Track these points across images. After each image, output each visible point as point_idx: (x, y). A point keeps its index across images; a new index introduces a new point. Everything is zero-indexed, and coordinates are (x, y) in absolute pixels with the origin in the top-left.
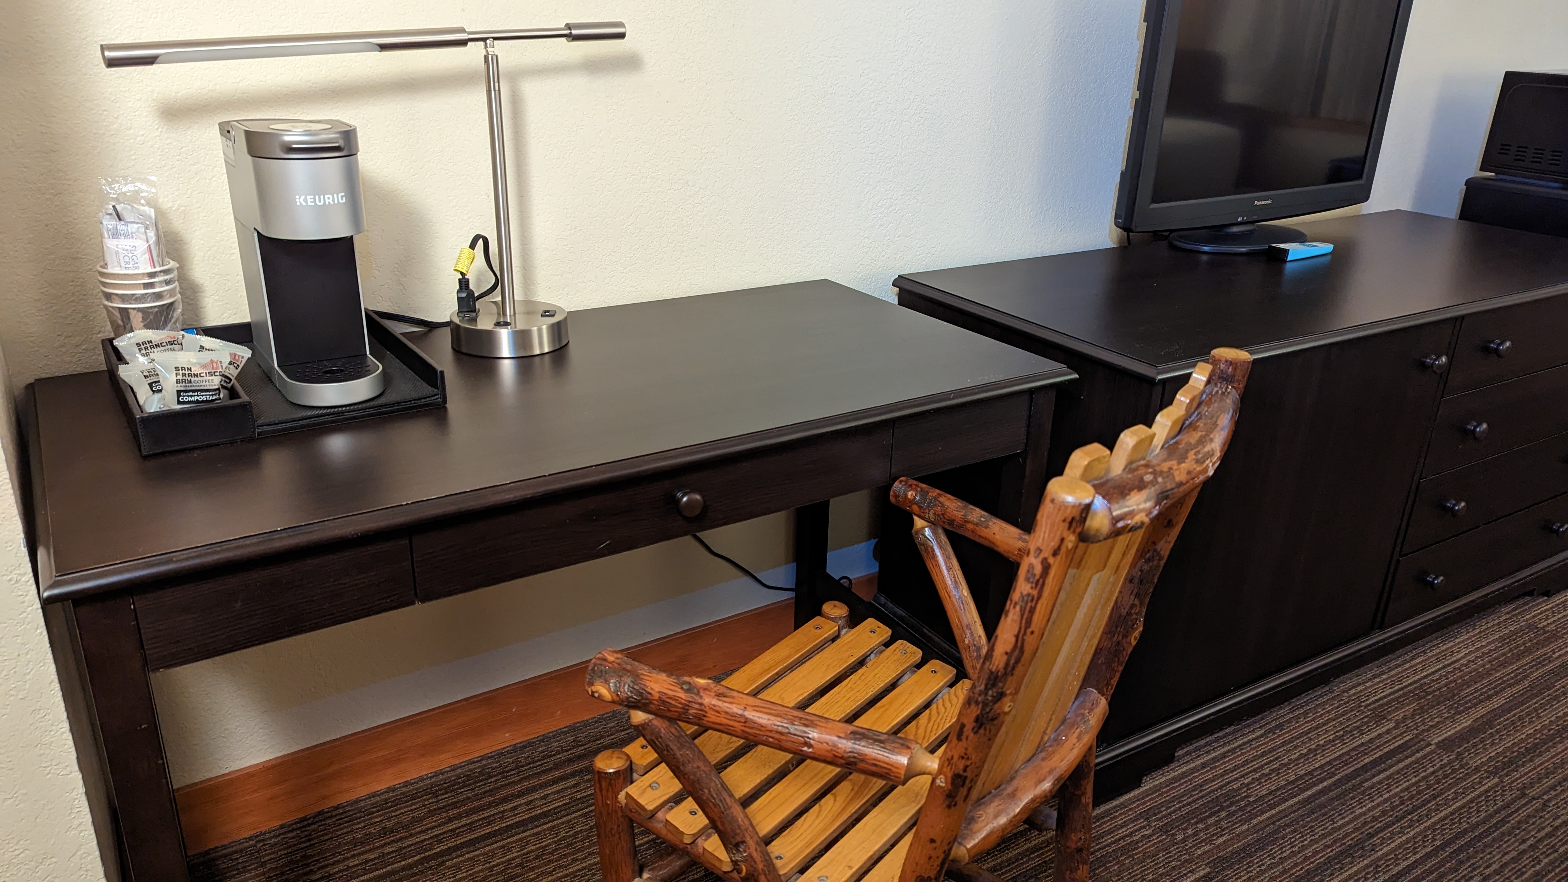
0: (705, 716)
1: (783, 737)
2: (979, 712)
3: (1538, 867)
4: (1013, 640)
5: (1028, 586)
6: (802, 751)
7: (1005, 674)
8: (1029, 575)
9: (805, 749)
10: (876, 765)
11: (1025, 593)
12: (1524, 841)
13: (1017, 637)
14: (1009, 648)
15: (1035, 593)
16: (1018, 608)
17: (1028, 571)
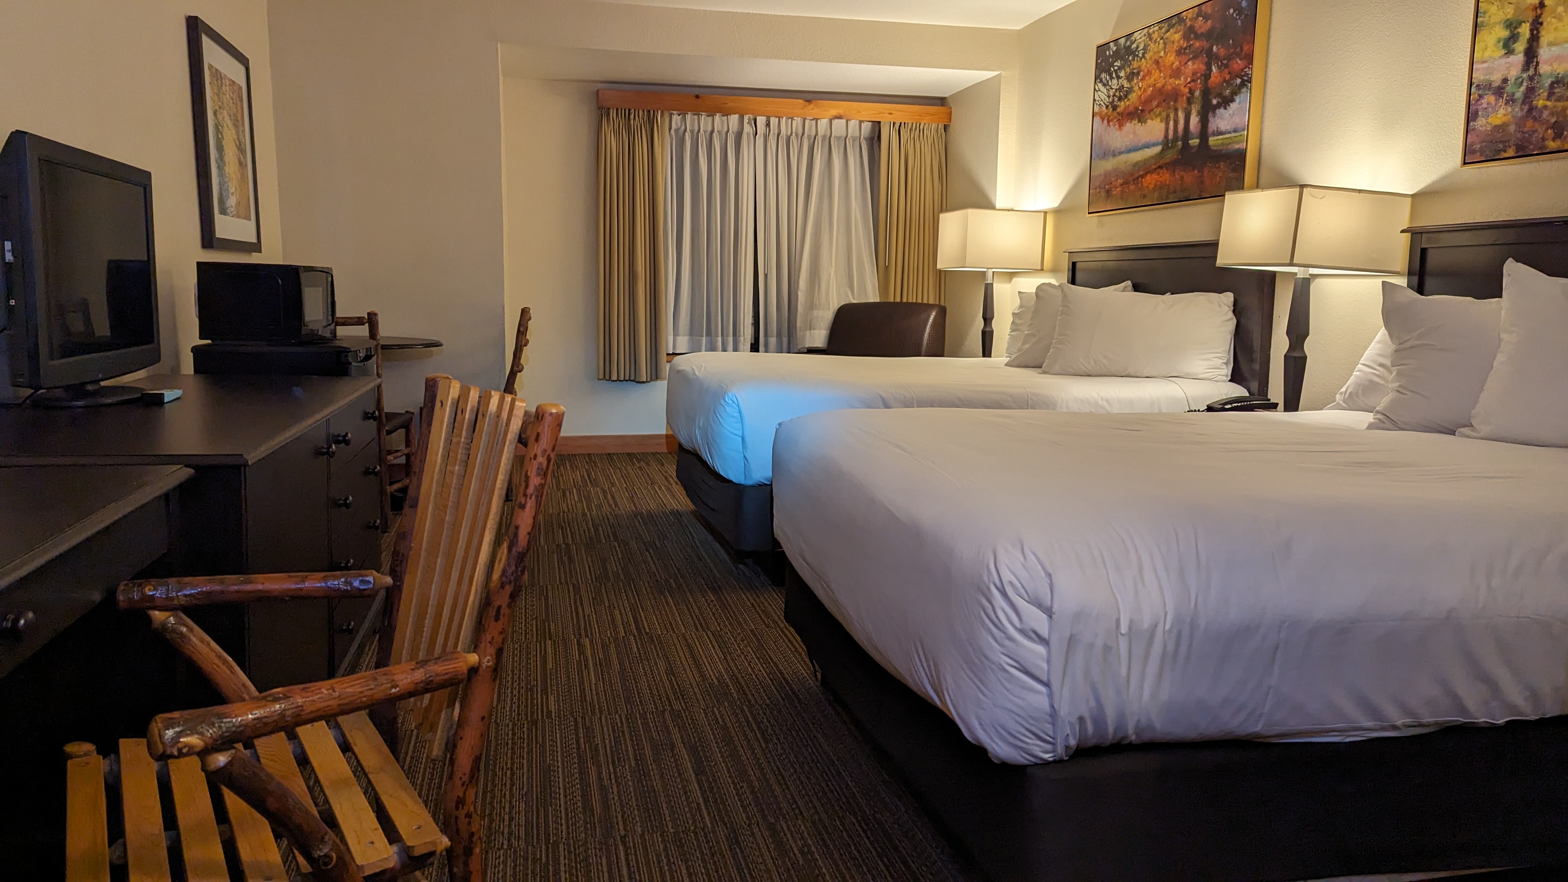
0: (302, 711)
1: (374, 691)
2: (512, 589)
3: (526, 750)
4: (532, 520)
5: (539, 478)
6: (390, 694)
7: (527, 551)
8: (539, 471)
9: (394, 690)
10: (447, 674)
11: (537, 484)
12: (507, 744)
13: (534, 518)
14: (529, 529)
15: (543, 481)
16: (533, 497)
17: (538, 468)
